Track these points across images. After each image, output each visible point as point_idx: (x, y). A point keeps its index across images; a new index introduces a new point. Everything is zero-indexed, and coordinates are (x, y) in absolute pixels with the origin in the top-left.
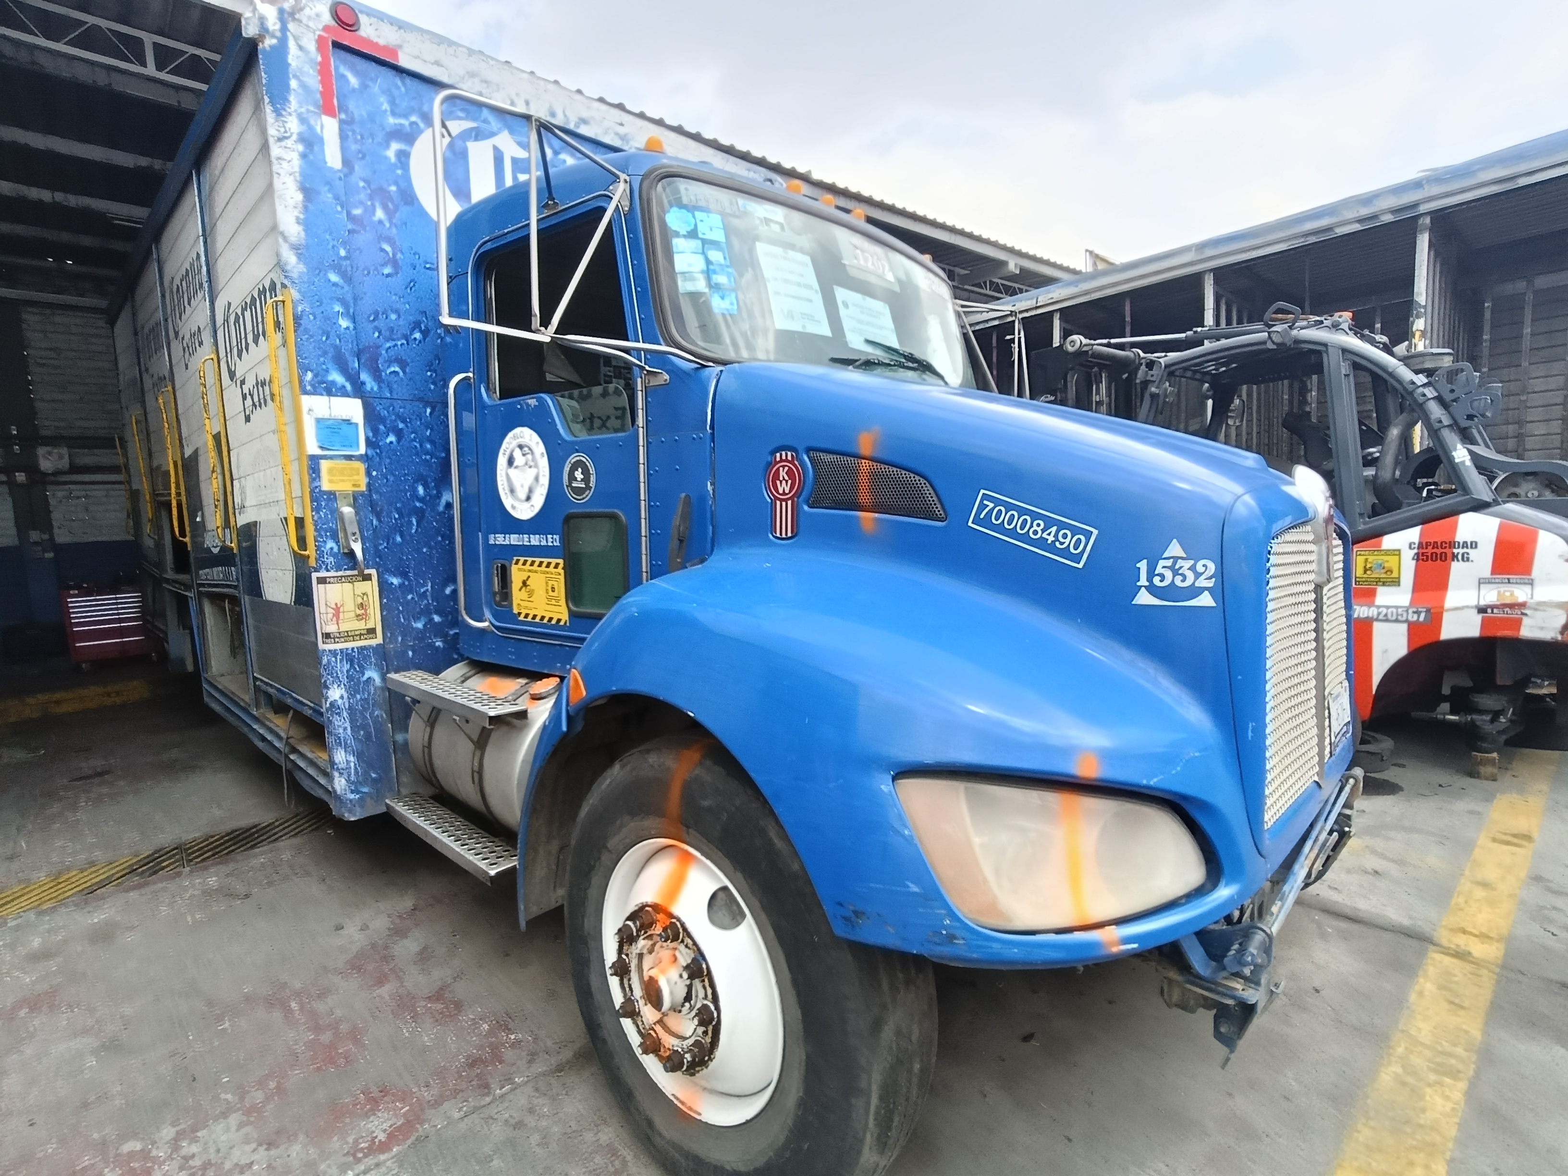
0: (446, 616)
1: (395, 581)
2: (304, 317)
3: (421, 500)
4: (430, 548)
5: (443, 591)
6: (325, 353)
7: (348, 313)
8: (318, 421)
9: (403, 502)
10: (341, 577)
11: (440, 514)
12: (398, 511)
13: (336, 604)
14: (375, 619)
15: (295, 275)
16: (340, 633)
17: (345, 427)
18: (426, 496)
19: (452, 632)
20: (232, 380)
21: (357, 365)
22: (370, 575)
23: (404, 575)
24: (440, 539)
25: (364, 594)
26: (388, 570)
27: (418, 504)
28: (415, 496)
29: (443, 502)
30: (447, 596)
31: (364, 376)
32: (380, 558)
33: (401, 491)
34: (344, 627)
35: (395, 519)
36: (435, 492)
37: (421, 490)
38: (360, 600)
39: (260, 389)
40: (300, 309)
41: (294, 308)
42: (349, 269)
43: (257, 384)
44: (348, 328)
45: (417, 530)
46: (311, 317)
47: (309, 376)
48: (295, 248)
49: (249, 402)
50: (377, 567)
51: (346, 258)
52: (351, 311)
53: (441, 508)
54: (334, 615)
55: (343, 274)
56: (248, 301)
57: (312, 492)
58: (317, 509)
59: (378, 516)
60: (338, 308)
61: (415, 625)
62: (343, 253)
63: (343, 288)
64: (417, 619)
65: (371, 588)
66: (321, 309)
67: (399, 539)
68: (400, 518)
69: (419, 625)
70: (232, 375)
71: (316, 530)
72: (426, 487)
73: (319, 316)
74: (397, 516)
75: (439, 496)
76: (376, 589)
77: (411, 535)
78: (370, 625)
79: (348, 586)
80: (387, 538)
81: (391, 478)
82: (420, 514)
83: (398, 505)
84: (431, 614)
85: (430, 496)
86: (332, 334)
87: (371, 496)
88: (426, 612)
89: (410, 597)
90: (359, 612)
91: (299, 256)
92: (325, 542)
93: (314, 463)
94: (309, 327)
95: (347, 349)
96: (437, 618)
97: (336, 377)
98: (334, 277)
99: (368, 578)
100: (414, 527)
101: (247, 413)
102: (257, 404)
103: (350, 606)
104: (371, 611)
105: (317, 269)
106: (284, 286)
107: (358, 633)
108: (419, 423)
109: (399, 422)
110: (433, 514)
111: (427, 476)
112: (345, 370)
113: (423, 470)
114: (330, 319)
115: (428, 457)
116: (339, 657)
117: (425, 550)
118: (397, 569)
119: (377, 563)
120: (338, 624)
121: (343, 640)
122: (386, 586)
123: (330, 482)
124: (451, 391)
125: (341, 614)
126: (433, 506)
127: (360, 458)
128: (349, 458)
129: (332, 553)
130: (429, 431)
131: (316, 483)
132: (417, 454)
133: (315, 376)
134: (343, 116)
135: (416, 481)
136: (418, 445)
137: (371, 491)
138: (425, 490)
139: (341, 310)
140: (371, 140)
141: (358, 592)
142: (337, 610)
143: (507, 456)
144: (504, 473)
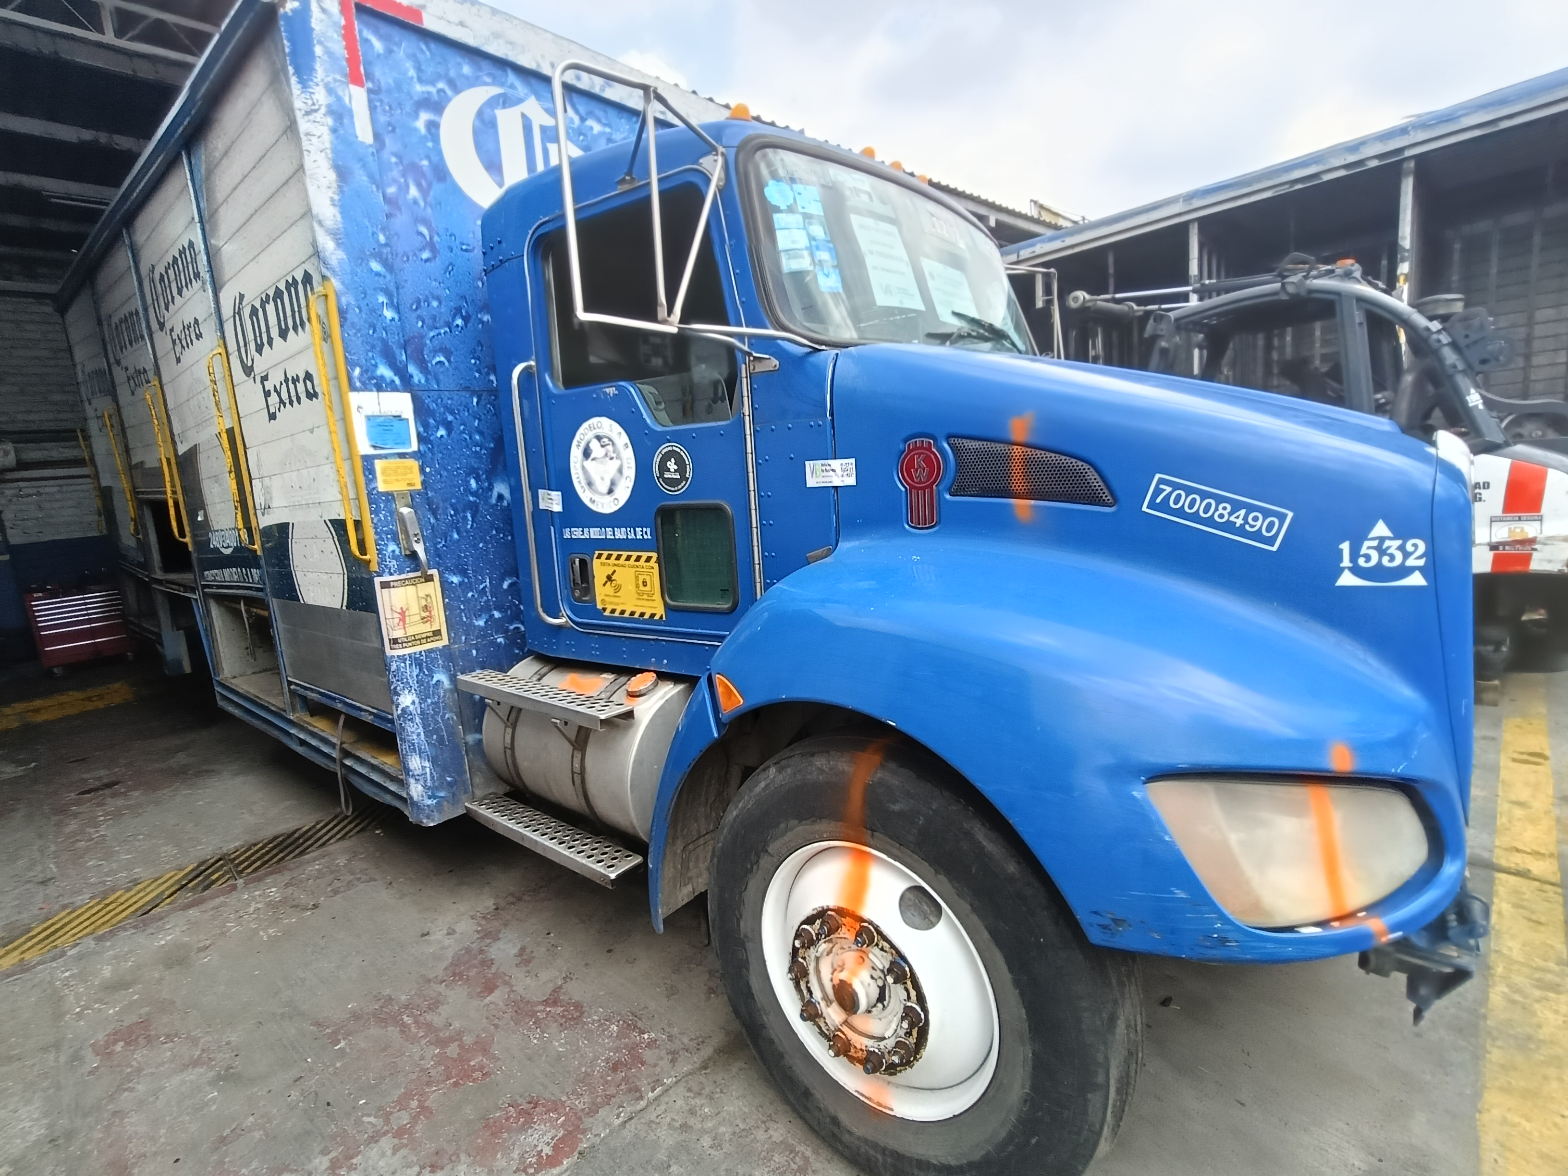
0: (505, 611)
1: (454, 579)
2: (350, 311)
3: (474, 494)
4: (485, 542)
5: (501, 585)
8: (369, 418)
9: (457, 498)
10: (405, 580)
11: (492, 506)
12: (453, 506)
13: (402, 608)
14: (439, 621)
15: (334, 263)
16: (407, 637)
17: (396, 423)
18: (478, 490)
19: (511, 628)
20: (248, 376)
22: (432, 575)
23: (463, 572)
24: (494, 532)
25: (427, 596)
26: (447, 569)
27: (471, 498)
28: (468, 490)
29: (493, 494)
30: (505, 591)
31: (413, 369)
32: (439, 556)
33: (455, 486)
34: (411, 631)
35: (451, 516)
36: (486, 484)
37: (473, 483)
38: (424, 603)
42: (390, 256)
43: (286, 380)
45: (472, 525)
48: (333, 233)
49: (274, 398)
50: (437, 566)
51: (386, 245)
52: (395, 300)
53: (494, 501)
54: (400, 620)
55: (385, 263)
56: (271, 293)
57: (369, 493)
58: (376, 512)
59: (434, 513)
61: (476, 623)
63: (385, 277)
64: (477, 617)
65: (433, 589)
67: (456, 536)
68: (455, 515)
69: (480, 623)
71: (376, 533)
72: (477, 479)
74: (452, 512)
75: (490, 488)
76: (439, 590)
77: (467, 531)
78: (436, 627)
79: (411, 589)
80: (445, 536)
81: (444, 474)
82: (474, 508)
83: (453, 501)
84: (491, 610)
85: (482, 488)
87: (427, 494)
88: (486, 609)
89: (469, 595)
90: (424, 614)
91: (338, 242)
92: (386, 545)
93: (368, 461)
95: (393, 340)
96: (497, 614)
97: (386, 372)
99: (429, 579)
100: (470, 523)
101: (272, 411)
102: (286, 401)
103: (414, 610)
104: (435, 613)
106: (322, 278)
107: (424, 636)
108: (466, 414)
109: (448, 414)
110: (486, 507)
111: (479, 468)
112: (393, 364)
113: (474, 463)
114: (375, 311)
115: (478, 449)
116: (408, 662)
117: (481, 545)
118: (456, 567)
119: (438, 564)
120: (404, 628)
121: (410, 644)
122: (446, 586)
123: (385, 482)
124: (515, 381)
125: (407, 618)
126: (487, 499)
127: (413, 455)
128: (402, 456)
129: (394, 557)
130: (477, 421)
131: (372, 486)
132: (467, 446)
133: (364, 372)
134: (370, 85)
135: (468, 475)
136: (467, 437)
137: (426, 488)
138: (477, 483)
139: (385, 301)
140: (399, 111)
141: (422, 594)
142: (403, 613)
143: (582, 448)
144: (579, 466)
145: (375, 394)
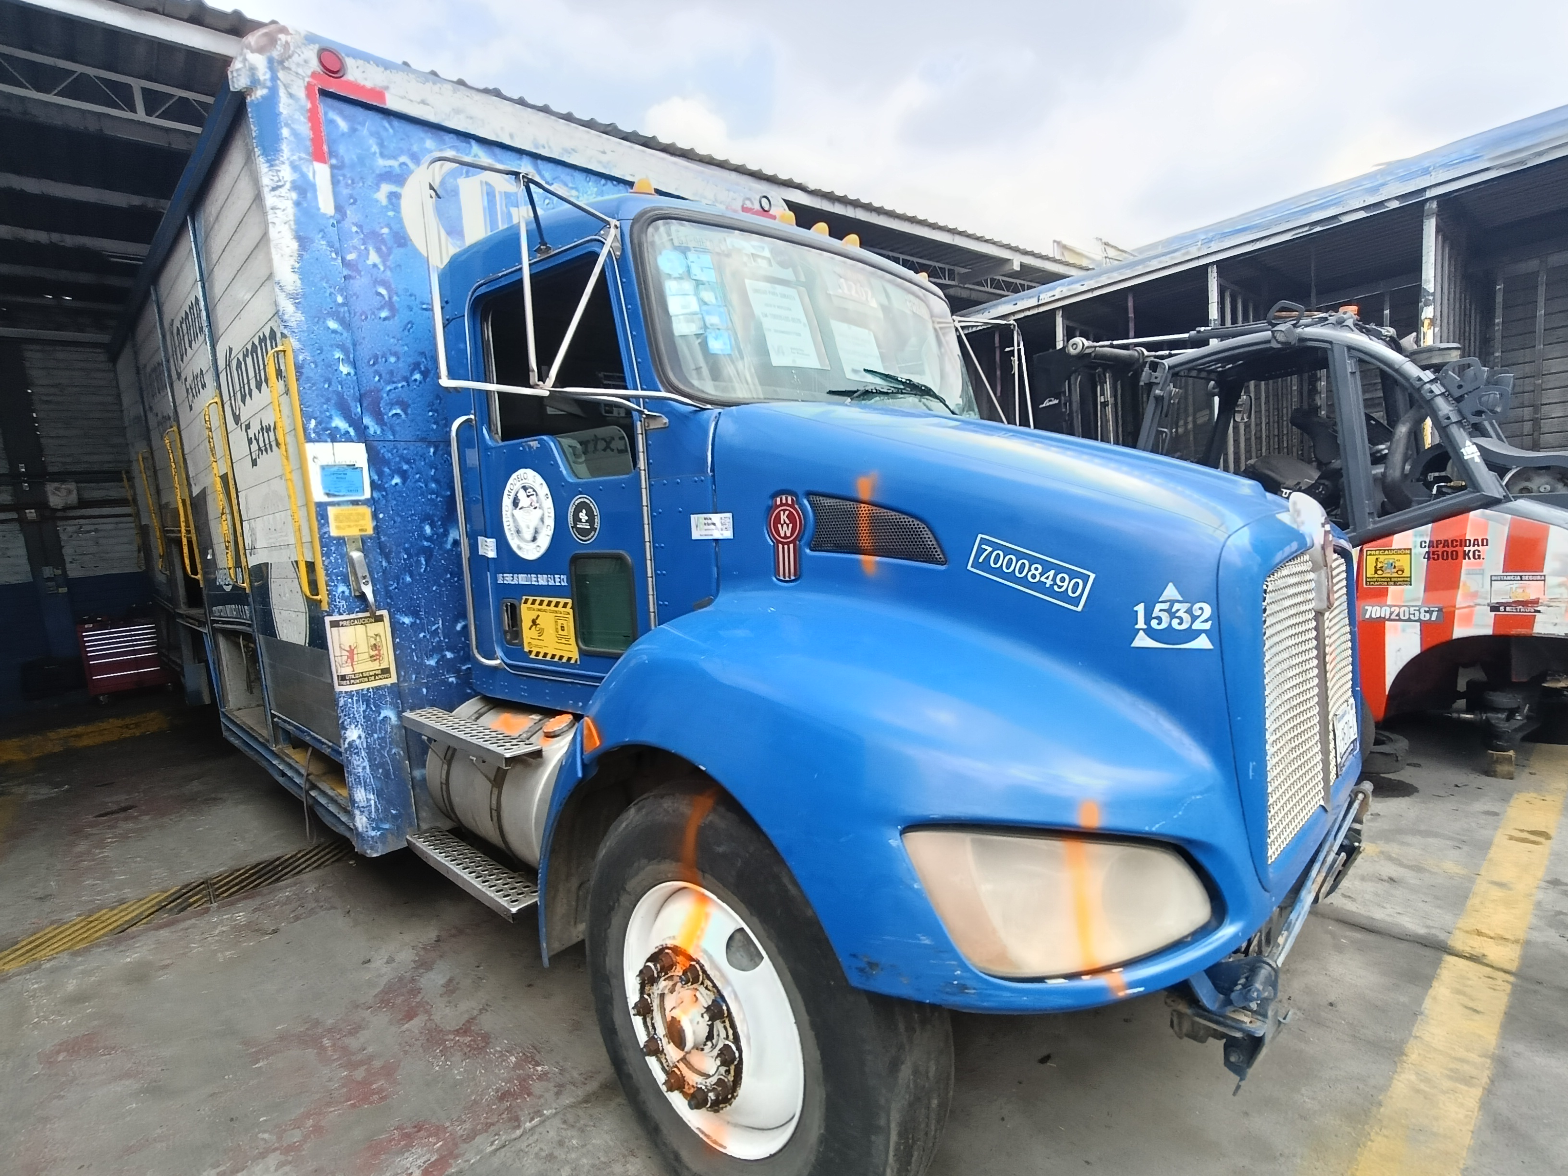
0: (458, 652)
1: (407, 620)
2: (307, 366)
3: (428, 539)
4: (439, 585)
5: (455, 627)
6: (328, 400)
7: (348, 357)
8: (323, 468)
9: (411, 543)
10: (354, 619)
11: (448, 551)
12: (406, 551)
13: (350, 646)
14: (388, 660)
15: (293, 324)
16: (355, 674)
17: (349, 472)
18: (433, 535)
19: (464, 668)
20: (237, 424)
21: (359, 410)
22: (382, 616)
23: (415, 614)
24: (449, 576)
25: (376, 635)
26: (399, 610)
27: (425, 543)
28: (423, 536)
29: (450, 539)
30: (459, 632)
31: (367, 421)
32: (391, 598)
33: (409, 531)
34: (359, 669)
35: (404, 560)
36: (441, 530)
37: (428, 530)
38: (373, 642)
39: (266, 434)
40: (301, 358)
41: (296, 357)
42: (347, 315)
43: (262, 428)
44: (349, 374)
45: (426, 569)
46: (313, 365)
47: (313, 423)
48: (292, 297)
49: (254, 446)
50: (388, 607)
51: (343, 305)
52: (352, 356)
53: (449, 546)
54: (348, 657)
55: (342, 321)
56: (249, 347)
57: (321, 538)
58: (326, 555)
59: (387, 557)
60: (338, 355)
61: (428, 663)
62: (340, 300)
63: (342, 334)
64: (431, 656)
65: (383, 629)
66: (322, 356)
67: (408, 579)
68: (408, 558)
69: (432, 662)
70: (237, 419)
71: (327, 575)
72: (432, 525)
73: (321, 364)
74: (405, 556)
75: (446, 534)
76: (389, 630)
77: (420, 574)
78: (384, 665)
79: (360, 629)
80: (397, 578)
81: (398, 519)
82: (429, 553)
83: (407, 545)
84: (443, 650)
85: (437, 534)
86: (334, 381)
87: (379, 538)
88: (438, 649)
89: (422, 635)
90: (373, 653)
91: (297, 305)
92: (336, 586)
93: (321, 508)
94: (311, 375)
95: (349, 394)
96: (449, 655)
97: (339, 423)
98: (333, 325)
99: (379, 619)
100: (424, 567)
101: (254, 457)
102: (263, 449)
103: (363, 648)
104: (384, 651)
105: (316, 317)
106: (283, 336)
107: (371, 673)
108: (423, 463)
109: (403, 464)
110: (441, 552)
111: (434, 515)
112: (347, 416)
113: (429, 510)
114: (331, 367)
115: (434, 496)
116: (355, 698)
117: (434, 588)
118: (408, 608)
119: (388, 604)
120: (352, 665)
121: (358, 681)
122: (398, 626)
123: (338, 528)
124: (453, 433)
125: (355, 656)
126: (441, 544)
127: (366, 502)
128: (355, 503)
129: (343, 597)
130: (433, 471)
131: (325, 530)
132: (422, 494)
133: (319, 423)
134: (334, 161)
135: (423, 521)
136: (423, 485)
137: (378, 533)
138: (432, 529)
139: (341, 357)
140: (361, 184)
141: (371, 634)
142: (351, 652)
143: (512, 498)
144: (509, 514)
145: (330, 444)
